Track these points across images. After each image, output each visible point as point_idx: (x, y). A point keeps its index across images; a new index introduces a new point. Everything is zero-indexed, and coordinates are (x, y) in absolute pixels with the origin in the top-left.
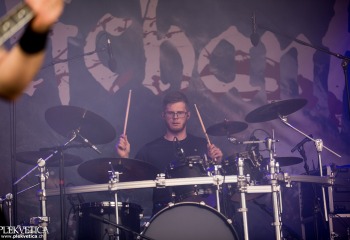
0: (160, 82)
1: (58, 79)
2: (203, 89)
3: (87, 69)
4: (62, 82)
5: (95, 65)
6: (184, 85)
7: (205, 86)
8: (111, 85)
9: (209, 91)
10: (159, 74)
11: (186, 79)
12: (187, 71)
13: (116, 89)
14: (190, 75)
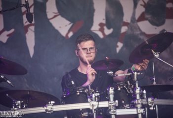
0: (105, 27)
1: (26, 29)
2: (139, 32)
3: (48, 20)
4: (29, 31)
5: (55, 17)
6: (124, 29)
7: (140, 30)
8: (67, 32)
9: (143, 34)
10: (104, 22)
11: (126, 24)
12: (127, 18)
13: (71, 34)
14: (129, 21)
